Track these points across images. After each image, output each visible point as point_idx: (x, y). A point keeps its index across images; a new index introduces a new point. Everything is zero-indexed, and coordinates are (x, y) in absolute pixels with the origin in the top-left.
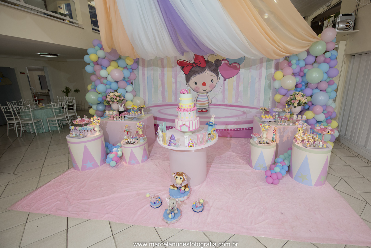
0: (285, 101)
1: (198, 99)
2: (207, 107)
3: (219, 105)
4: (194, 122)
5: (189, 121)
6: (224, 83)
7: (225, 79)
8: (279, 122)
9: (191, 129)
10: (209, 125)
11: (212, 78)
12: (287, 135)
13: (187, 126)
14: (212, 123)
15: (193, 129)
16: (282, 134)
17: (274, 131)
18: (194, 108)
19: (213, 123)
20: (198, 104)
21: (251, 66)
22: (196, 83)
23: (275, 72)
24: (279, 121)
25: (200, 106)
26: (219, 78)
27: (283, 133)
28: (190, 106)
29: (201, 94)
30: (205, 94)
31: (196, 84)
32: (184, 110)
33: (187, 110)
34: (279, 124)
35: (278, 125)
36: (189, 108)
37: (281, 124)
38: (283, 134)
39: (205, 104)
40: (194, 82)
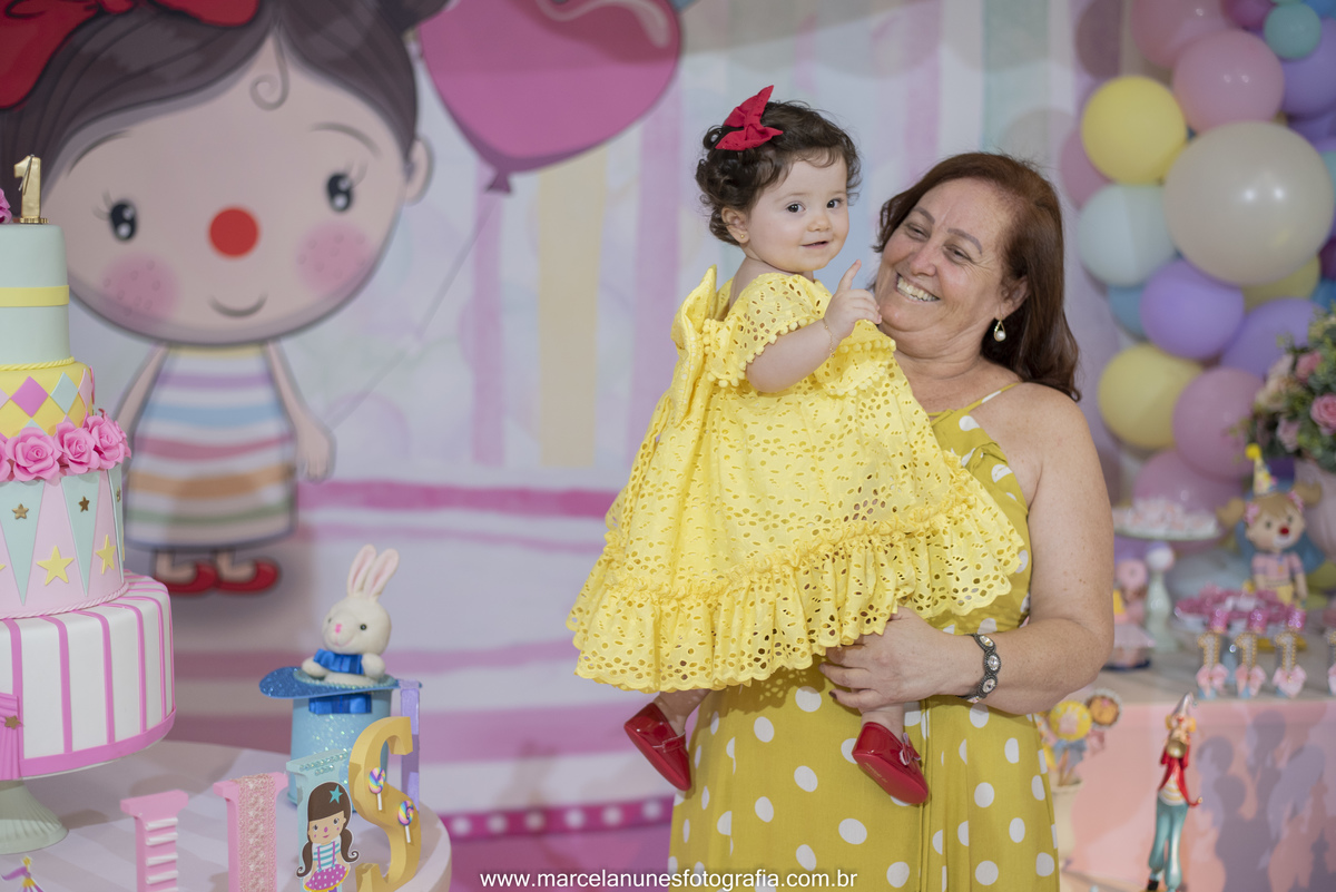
0: (1233, 414)
1: (156, 428)
2: (277, 525)
3: (432, 497)
4: (83, 631)
6: (485, 225)
7: (502, 170)
8: (1210, 655)
9: (41, 743)
10: (305, 689)
11: (339, 155)
14: (353, 662)
16: (1248, 810)
17: (1173, 763)
18: (92, 440)
19: (371, 663)
20: (153, 484)
22: (121, 217)
23: (1084, 101)
24: (1210, 644)
25: (177, 520)
26: (419, 152)
28: (31, 397)
29: (187, 362)
30: (247, 362)
31: (132, 223)
34: (1213, 675)
35: (1198, 693)
37: (1230, 691)
38: (1262, 813)
39: (240, 484)
40: (106, 209)
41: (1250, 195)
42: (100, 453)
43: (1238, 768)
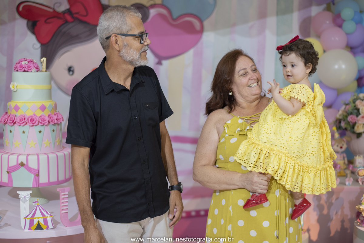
5: (38, 155)
7: (160, 60)
9: (43, 179)
12: (339, 213)
13: (30, 170)
15: (51, 180)
16: (325, 212)
21: (234, 25)
22: (70, 70)
27: (329, 208)
28: (43, 108)
31: (73, 71)
32: (24, 121)
33: (33, 121)
36: (39, 113)
38: (329, 212)
40: (67, 68)
41: (336, 67)
42: (57, 120)
43: (323, 202)
